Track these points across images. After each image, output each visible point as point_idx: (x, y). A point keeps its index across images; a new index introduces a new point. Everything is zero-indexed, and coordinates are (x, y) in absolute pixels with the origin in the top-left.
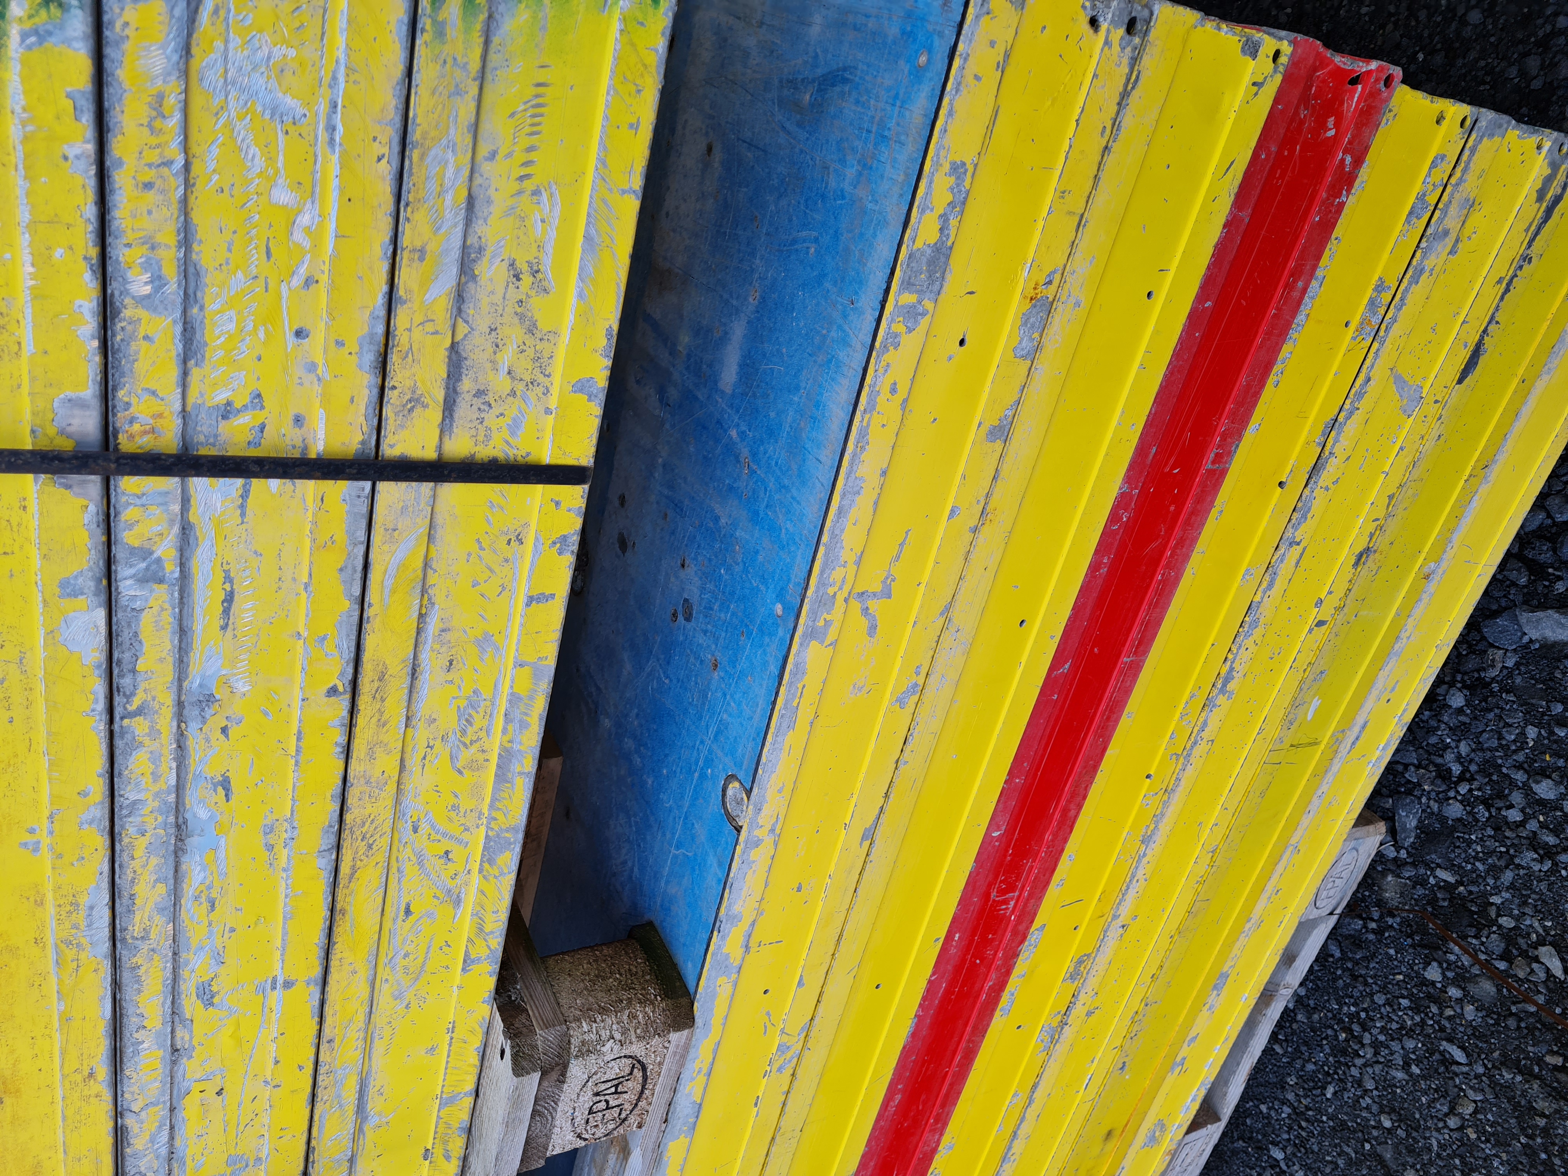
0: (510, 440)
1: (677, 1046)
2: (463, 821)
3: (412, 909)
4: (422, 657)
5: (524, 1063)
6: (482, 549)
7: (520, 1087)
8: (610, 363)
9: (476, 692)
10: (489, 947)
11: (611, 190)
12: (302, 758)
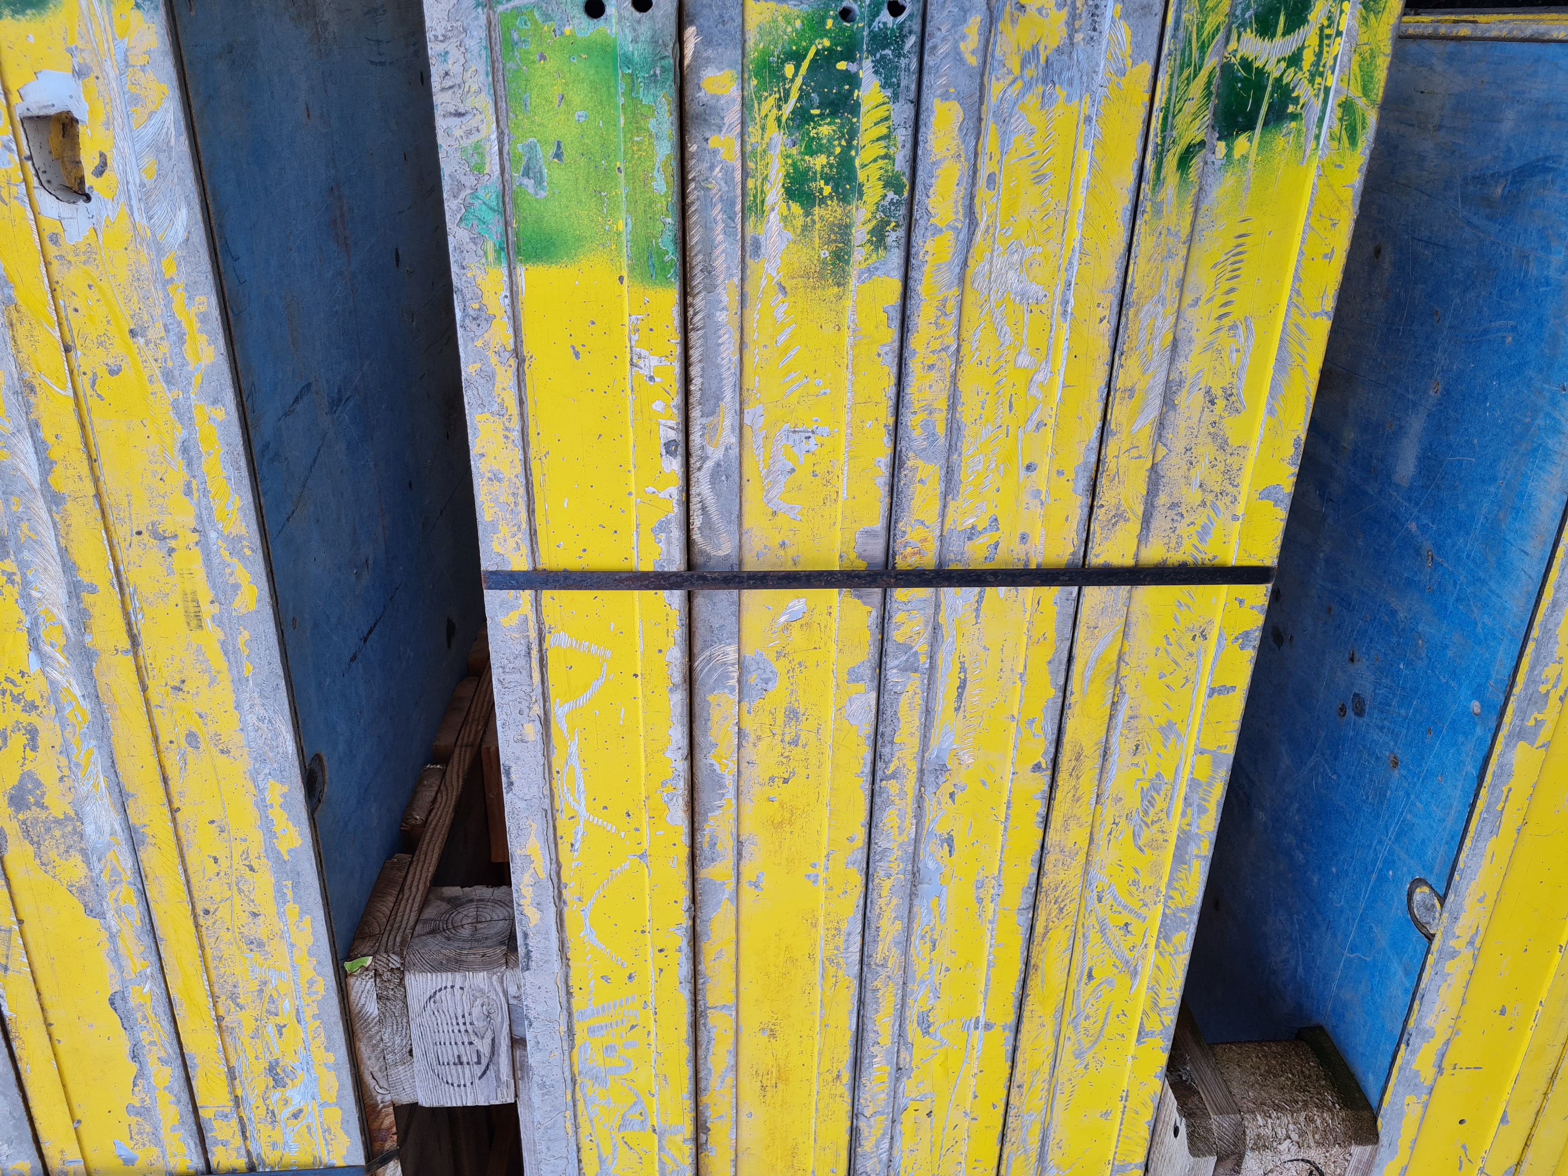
0: (1199, 546)
1: (1360, 1161)
2: (1142, 896)
3: (1094, 974)
4: (1112, 740)
5: (1200, 1145)
6: (1170, 644)
7: (1196, 1168)
8: (1297, 470)
9: (1158, 776)
10: (1162, 1023)
11: (1303, 315)
12: (1009, 824)
